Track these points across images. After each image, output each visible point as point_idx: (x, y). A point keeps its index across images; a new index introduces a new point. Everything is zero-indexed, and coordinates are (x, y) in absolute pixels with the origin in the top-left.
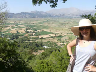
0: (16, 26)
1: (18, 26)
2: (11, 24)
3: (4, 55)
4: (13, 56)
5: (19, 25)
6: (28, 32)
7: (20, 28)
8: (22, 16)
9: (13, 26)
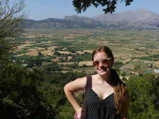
0: (38, 42)
2: (29, 39)
3: (16, 94)
4: (33, 96)
5: (43, 41)
6: (59, 54)
8: (49, 26)
9: (32, 44)
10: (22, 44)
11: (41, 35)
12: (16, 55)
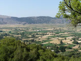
0: (57, 34)
1: (60, 34)
6: (77, 43)
7: (63, 37)
8: (62, 21)
9: (53, 35)
10: (45, 35)
11: (58, 28)
12: (43, 43)
